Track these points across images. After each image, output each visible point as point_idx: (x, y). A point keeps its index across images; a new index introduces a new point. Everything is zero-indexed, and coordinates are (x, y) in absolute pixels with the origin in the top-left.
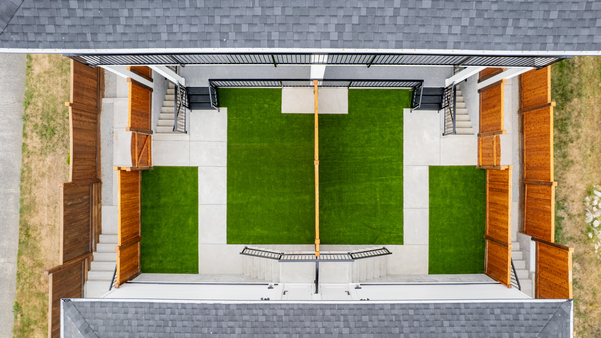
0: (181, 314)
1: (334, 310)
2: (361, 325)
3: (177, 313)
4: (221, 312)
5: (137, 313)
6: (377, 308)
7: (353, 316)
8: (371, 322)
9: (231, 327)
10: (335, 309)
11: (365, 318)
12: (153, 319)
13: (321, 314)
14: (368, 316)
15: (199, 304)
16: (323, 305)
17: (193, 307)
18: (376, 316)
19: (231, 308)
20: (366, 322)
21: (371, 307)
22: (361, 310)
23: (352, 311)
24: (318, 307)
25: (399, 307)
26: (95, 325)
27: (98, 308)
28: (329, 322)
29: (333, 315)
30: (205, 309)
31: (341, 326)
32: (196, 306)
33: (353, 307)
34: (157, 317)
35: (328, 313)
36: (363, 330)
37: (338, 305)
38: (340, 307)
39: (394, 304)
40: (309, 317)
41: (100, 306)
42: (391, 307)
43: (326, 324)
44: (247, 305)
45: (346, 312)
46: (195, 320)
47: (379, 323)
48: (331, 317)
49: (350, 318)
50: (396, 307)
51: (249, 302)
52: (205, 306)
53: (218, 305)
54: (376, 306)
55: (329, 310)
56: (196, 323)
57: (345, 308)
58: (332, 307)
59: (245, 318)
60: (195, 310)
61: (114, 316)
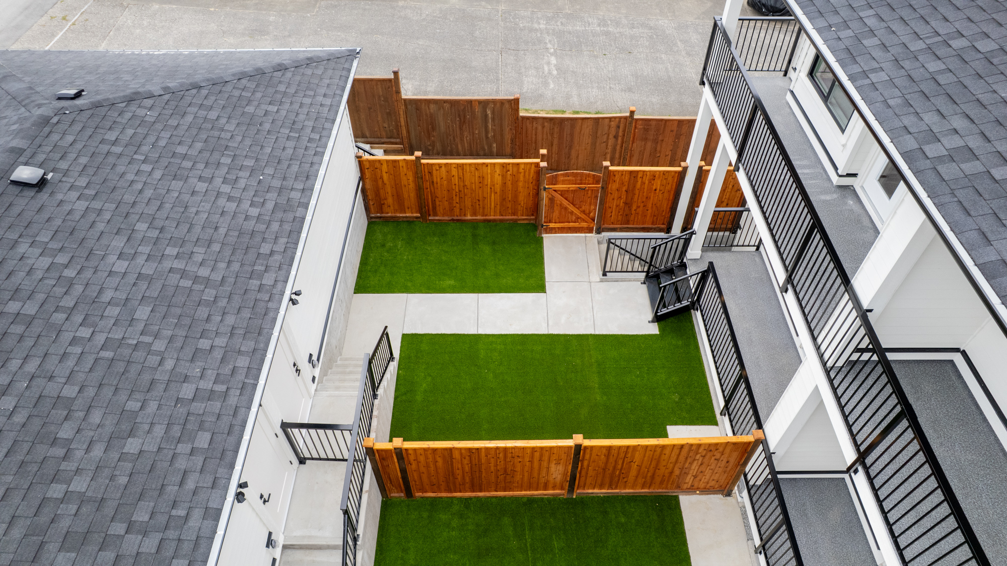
0: (307, 148)
1: (244, 375)
2: (189, 426)
3: (309, 144)
4: (295, 195)
6: (221, 472)
7: (217, 412)
8: (189, 451)
9: (263, 204)
10: (246, 377)
11: (202, 441)
12: (307, 119)
13: (243, 349)
14: (206, 446)
15: (318, 171)
16: (262, 355)
17: (314, 165)
18: (199, 468)
19: (299, 209)
20: (192, 439)
21: (228, 459)
22: (226, 432)
23: (232, 413)
24: (262, 345)
25: (205, 532)
28: (219, 360)
29: (234, 371)
31: (202, 382)
33: (240, 417)
34: (309, 123)
35: (243, 362)
36: (176, 431)
37: (255, 386)
38: (248, 389)
39: (217, 518)
40: (245, 325)
42: (213, 508)
43: (218, 354)
44: (300, 232)
45: (233, 400)
46: (291, 162)
47: (179, 470)
48: (231, 367)
49: (216, 406)
50: (208, 523)
51: (303, 235)
53: (309, 194)
54: (226, 471)
55: (247, 365)
56: (286, 163)
57: (243, 398)
58: (254, 372)
60: (309, 165)
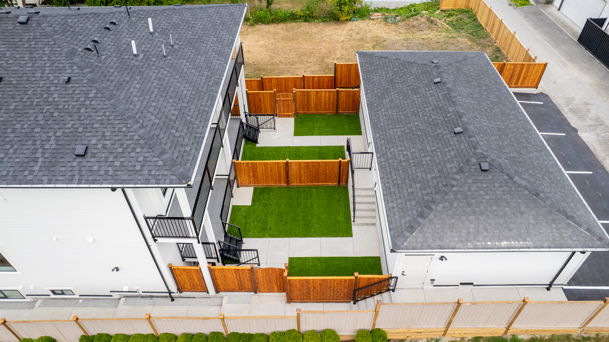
0: (388, 178)
3: (388, 180)
4: (383, 160)
5: (392, 202)
12: (394, 192)
26: (406, 224)
27: (393, 226)
30: (382, 168)
32: (381, 172)
34: (392, 190)
41: (391, 225)
52: (380, 168)
56: (392, 169)
59: (384, 148)
61: (397, 214)
